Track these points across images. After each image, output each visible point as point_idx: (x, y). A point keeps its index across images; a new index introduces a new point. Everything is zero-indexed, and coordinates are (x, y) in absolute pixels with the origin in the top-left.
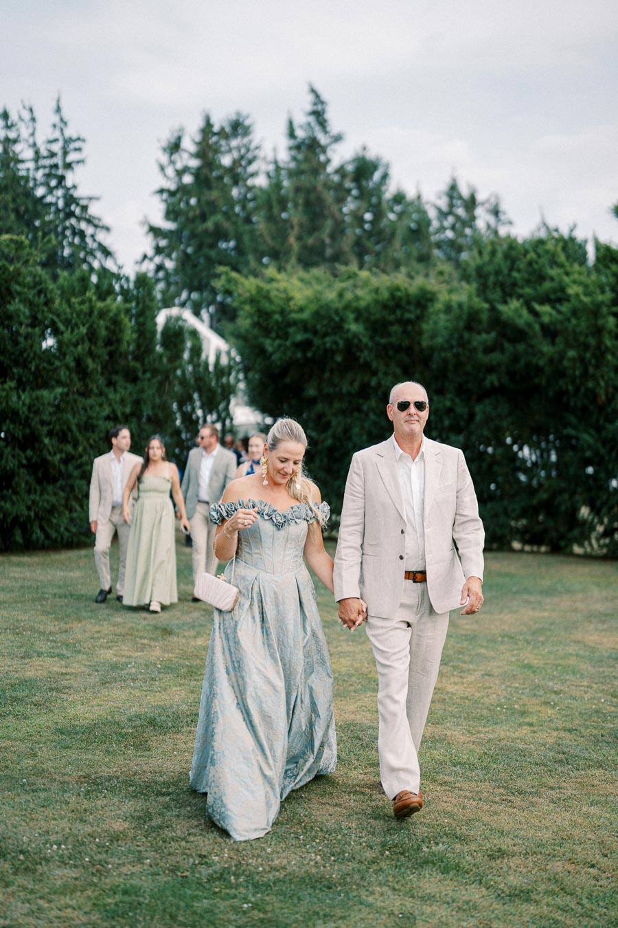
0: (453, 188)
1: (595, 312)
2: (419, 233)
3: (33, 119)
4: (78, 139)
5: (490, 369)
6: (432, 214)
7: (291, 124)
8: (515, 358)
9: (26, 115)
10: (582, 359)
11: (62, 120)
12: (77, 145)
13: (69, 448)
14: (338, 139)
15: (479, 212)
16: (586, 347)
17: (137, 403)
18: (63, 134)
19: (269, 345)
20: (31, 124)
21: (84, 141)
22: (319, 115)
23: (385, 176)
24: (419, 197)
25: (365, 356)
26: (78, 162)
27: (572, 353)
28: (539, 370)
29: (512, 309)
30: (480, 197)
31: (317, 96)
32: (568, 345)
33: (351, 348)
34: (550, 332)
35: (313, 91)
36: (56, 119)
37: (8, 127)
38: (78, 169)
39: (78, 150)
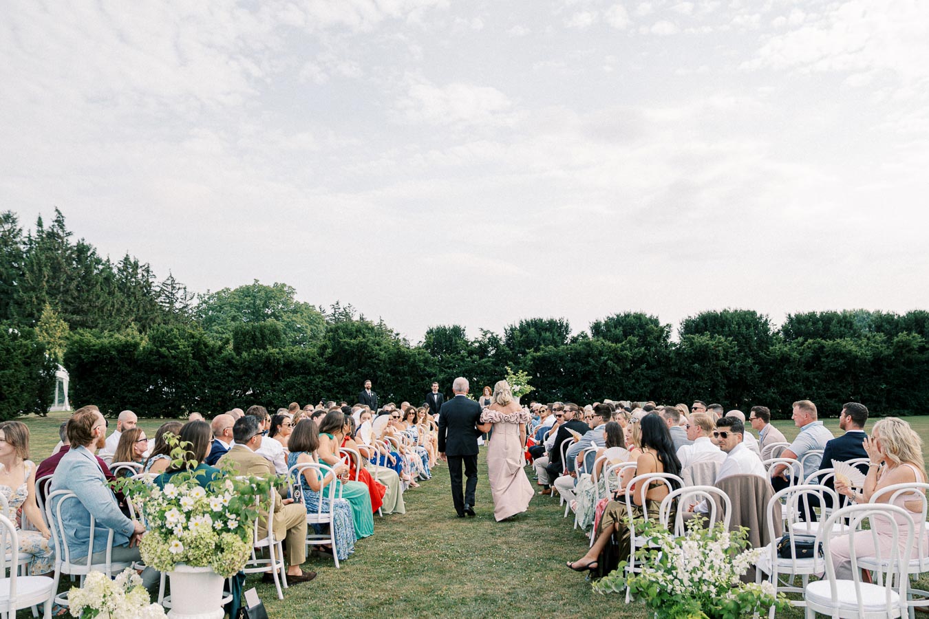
0: (127, 259)
1: (186, 352)
2: (108, 280)
5: (156, 365)
6: (115, 271)
7: (40, 219)
8: (163, 363)
10: (183, 365)
13: (11, 389)
14: (69, 234)
15: (139, 271)
16: (184, 361)
17: (30, 373)
19: (83, 356)
22: (60, 222)
23: (93, 253)
24: (108, 260)
25: (116, 361)
27: (180, 363)
28: (171, 367)
29: (163, 350)
30: (140, 264)
31: (59, 213)
32: (179, 361)
33: (112, 359)
34: (174, 357)
35: (57, 210)
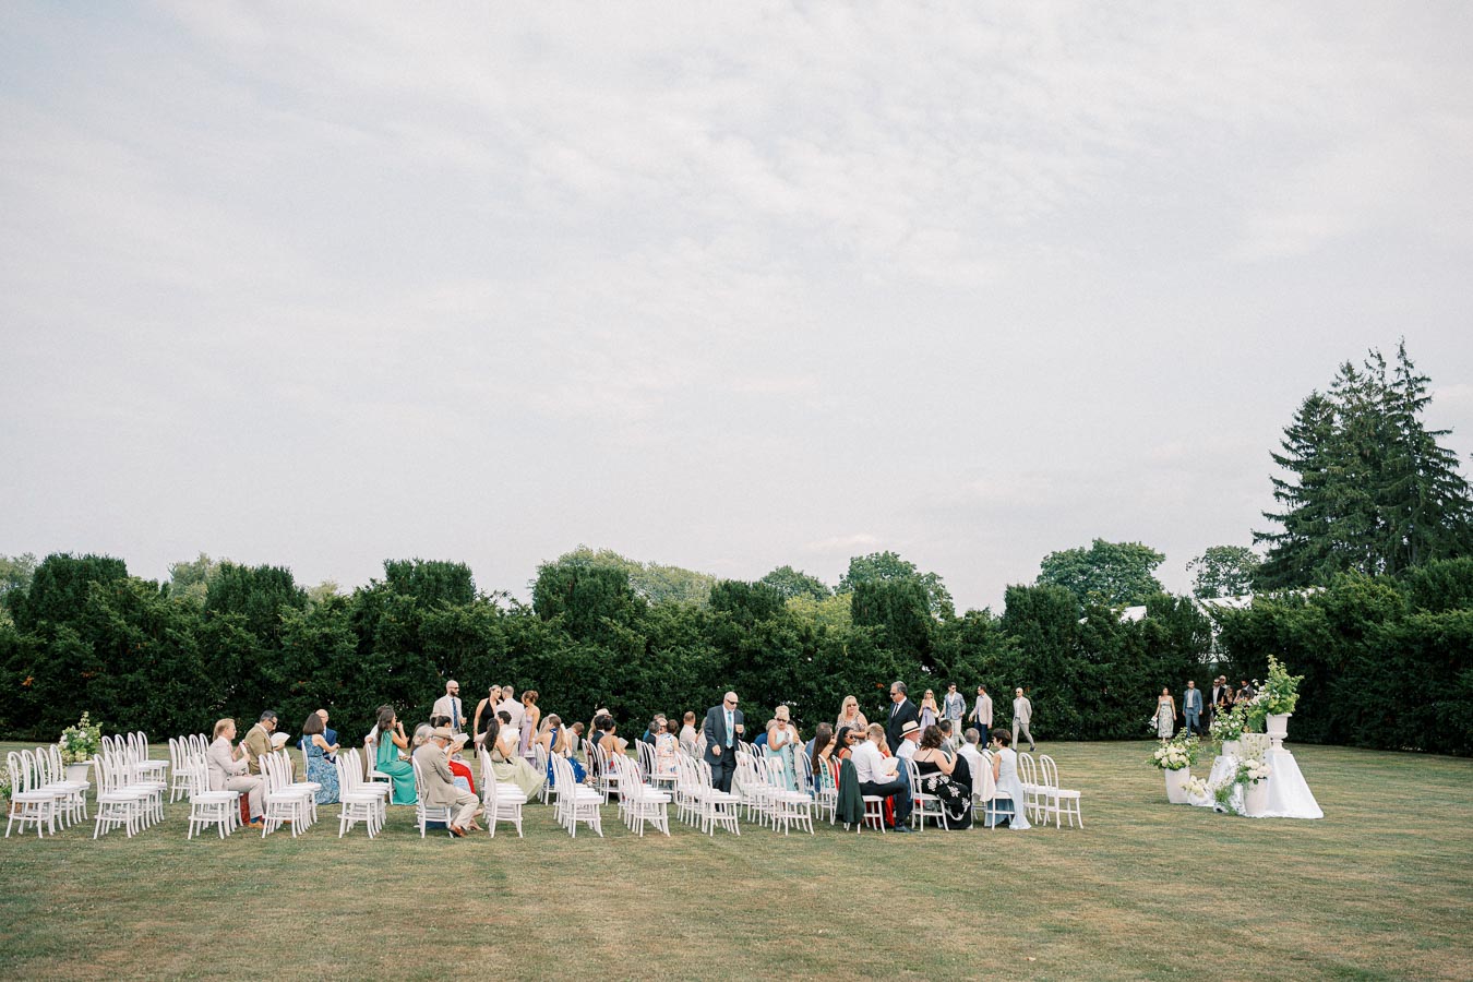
3: (1383, 365)
4: (1423, 379)
9: (1375, 363)
11: (1406, 363)
12: (1419, 385)
18: (1408, 376)
20: (1379, 369)
21: (1429, 380)
26: (1424, 400)
36: (1400, 364)
37: (1352, 379)
38: (1427, 405)
39: (1421, 390)
